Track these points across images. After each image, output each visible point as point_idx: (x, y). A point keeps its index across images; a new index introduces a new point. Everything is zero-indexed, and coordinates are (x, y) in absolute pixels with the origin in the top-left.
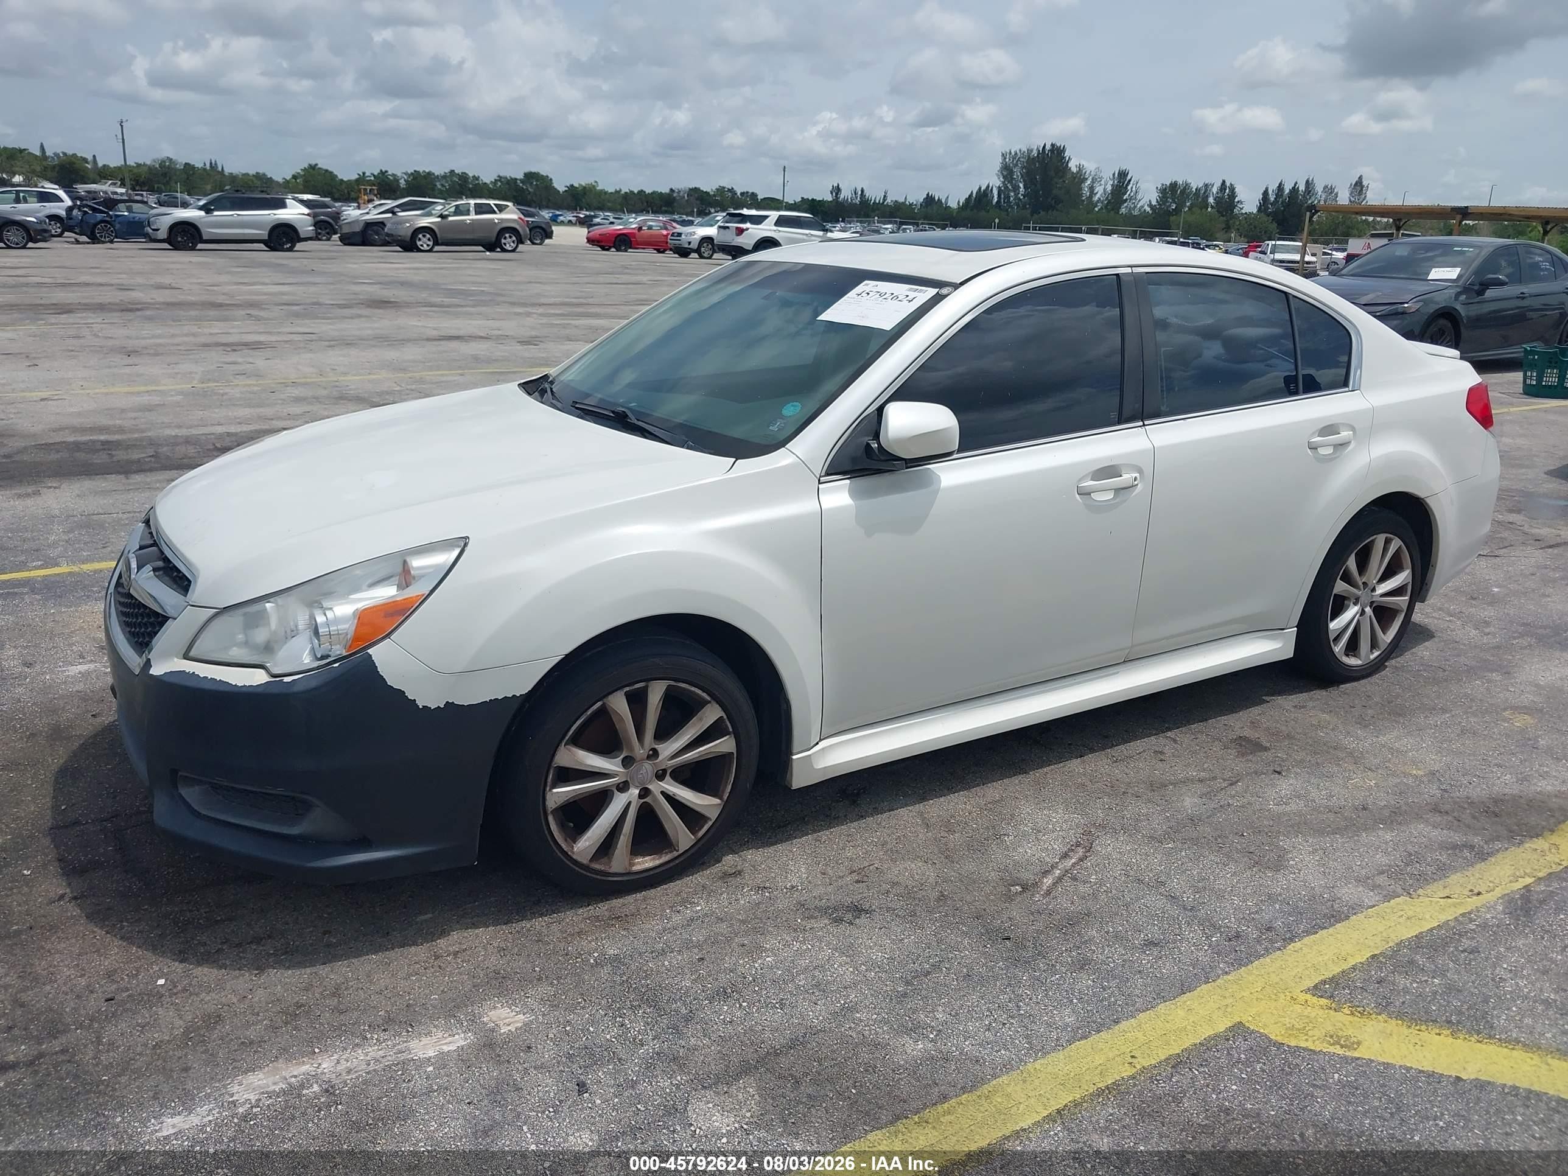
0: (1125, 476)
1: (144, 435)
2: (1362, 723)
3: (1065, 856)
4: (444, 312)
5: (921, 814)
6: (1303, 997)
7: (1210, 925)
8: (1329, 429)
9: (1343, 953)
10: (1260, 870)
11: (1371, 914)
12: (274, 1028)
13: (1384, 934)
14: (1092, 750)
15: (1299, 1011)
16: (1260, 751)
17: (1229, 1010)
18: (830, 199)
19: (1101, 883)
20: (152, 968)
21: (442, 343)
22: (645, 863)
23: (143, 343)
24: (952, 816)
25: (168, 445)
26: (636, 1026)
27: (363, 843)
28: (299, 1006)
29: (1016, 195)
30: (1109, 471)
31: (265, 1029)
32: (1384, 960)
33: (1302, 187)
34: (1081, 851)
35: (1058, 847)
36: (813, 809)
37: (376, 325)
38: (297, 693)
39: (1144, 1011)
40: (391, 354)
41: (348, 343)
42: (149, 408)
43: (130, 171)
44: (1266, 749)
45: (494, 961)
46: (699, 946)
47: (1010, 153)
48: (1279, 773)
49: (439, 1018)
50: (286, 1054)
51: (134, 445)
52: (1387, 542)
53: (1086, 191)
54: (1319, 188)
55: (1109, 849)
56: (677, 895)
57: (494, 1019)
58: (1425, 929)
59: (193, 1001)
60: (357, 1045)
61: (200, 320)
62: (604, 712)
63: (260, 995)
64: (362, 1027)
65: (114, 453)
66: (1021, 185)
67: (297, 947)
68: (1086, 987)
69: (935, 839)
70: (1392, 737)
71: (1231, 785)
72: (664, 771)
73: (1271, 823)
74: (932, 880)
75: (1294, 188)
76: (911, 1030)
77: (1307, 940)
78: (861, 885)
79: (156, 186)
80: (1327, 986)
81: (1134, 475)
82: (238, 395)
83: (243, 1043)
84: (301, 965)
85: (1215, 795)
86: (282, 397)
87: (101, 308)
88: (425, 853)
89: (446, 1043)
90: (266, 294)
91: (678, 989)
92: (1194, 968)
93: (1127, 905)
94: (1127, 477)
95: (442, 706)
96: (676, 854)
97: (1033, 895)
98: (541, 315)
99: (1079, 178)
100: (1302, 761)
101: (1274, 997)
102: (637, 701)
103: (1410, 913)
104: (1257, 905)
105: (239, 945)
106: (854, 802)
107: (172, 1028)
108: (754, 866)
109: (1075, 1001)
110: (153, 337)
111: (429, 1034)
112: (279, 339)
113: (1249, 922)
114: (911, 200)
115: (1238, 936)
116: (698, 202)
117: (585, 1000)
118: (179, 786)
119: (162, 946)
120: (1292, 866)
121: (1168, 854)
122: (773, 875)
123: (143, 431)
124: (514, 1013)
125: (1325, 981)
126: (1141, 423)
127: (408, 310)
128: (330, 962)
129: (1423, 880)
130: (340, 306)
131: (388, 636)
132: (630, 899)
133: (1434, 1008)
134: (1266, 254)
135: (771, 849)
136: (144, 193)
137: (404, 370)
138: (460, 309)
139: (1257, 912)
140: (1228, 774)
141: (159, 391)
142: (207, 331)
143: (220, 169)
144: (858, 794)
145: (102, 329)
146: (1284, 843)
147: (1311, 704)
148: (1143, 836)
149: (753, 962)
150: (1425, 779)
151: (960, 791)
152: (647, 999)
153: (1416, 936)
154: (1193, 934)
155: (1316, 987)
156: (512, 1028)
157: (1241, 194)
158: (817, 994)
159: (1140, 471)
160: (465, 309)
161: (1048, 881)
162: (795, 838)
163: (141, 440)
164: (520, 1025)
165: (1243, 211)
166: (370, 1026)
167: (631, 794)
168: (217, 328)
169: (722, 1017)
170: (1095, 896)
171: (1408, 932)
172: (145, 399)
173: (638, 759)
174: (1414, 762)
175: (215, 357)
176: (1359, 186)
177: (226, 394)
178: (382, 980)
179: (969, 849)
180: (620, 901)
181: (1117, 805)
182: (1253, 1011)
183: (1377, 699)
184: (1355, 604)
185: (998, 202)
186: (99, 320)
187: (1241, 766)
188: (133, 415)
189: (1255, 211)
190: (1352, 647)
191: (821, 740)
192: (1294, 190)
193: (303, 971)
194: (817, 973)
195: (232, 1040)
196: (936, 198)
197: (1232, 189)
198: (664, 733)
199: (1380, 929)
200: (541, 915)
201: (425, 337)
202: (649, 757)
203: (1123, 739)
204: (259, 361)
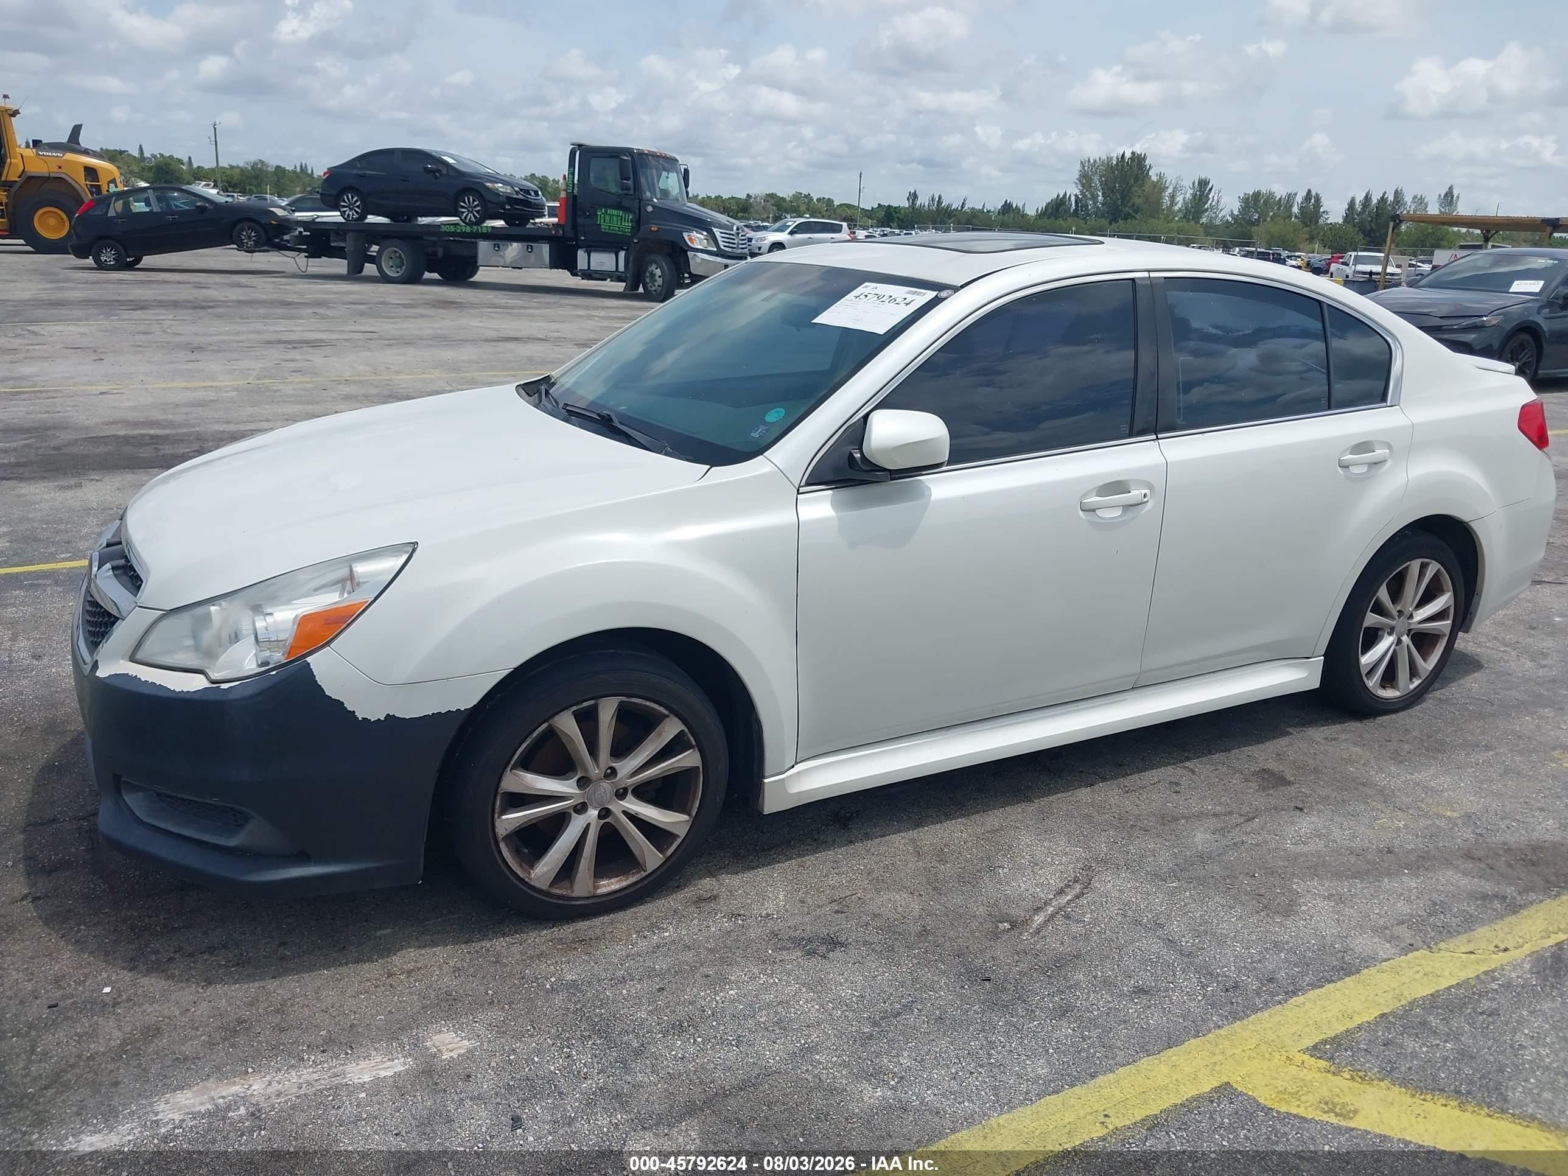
0: (1134, 493)
1: (194, 429)
2: (1397, 758)
3: (1061, 892)
4: (508, 313)
5: (913, 841)
6: (1300, 1057)
7: (1207, 973)
8: (1363, 447)
9: (1350, 1011)
10: (1268, 915)
11: (1385, 968)
12: (211, 1044)
13: (1397, 991)
14: (1104, 779)
15: (1294, 1073)
16: (1283, 785)
17: (1217, 1068)
18: (907, 205)
19: (1095, 922)
20: (101, 975)
21: (500, 344)
22: (610, 885)
23: (209, 339)
24: (946, 845)
25: (213, 440)
26: (582, 1059)
27: (302, 857)
28: (241, 1021)
29: (1095, 202)
30: (1117, 487)
31: (202, 1045)
32: (1393, 1020)
33: (1391, 198)
34: (1078, 887)
35: (1055, 882)
36: (801, 832)
37: (436, 325)
38: (237, 700)
39: (1124, 1065)
40: (448, 354)
41: (407, 342)
42: (202, 404)
43: (223, 173)
44: (1290, 783)
45: (448, 982)
46: (662, 975)
47: (1089, 161)
48: (1301, 810)
49: (381, 1040)
50: (220, 1073)
51: (182, 440)
52: (1424, 567)
53: (1166, 200)
54: (1408, 199)
55: (1109, 886)
56: (646, 919)
57: (437, 1044)
58: (1442, 987)
59: (135, 1012)
60: (292, 1066)
61: (267, 318)
62: (552, 733)
63: (204, 1008)
64: (300, 1048)
65: (160, 447)
66: (1100, 194)
67: (250, 958)
68: (1065, 1036)
69: (925, 869)
70: (1430, 775)
71: (1248, 820)
72: (625, 790)
73: (1286, 863)
74: (916, 913)
75: (1382, 198)
76: (872, 1075)
77: (1312, 994)
78: (840, 916)
79: (248, 188)
80: (1328, 1047)
81: (1144, 492)
82: (292, 392)
83: (177, 1059)
84: (251, 978)
85: (1229, 832)
86: (334, 394)
87: (175, 305)
88: (367, 870)
89: (384, 1068)
90: (336, 293)
91: (632, 1021)
92: (1184, 1020)
93: (1120, 948)
94: (1136, 494)
95: (383, 719)
96: (644, 874)
97: (1021, 933)
98: (603, 318)
99: (1160, 187)
100: (1327, 798)
101: (1267, 1055)
102: (588, 720)
103: (1428, 969)
104: (1260, 953)
105: (191, 955)
106: (845, 827)
107: (110, 1039)
108: (730, 892)
109: (1051, 1051)
110: (220, 334)
111: (367, 1057)
112: (340, 337)
113: (1249, 971)
114: (990, 207)
115: (1236, 987)
116: (775, 208)
117: (534, 1028)
118: (123, 792)
119: (114, 953)
120: (1304, 912)
121: (1172, 892)
122: (749, 901)
123: (193, 426)
124: (459, 1039)
125: (1326, 1041)
126: (1154, 437)
127: (471, 311)
128: (280, 975)
129: (1447, 932)
130: (405, 306)
131: (328, 644)
132: (597, 921)
133: (1443, 1076)
134: (1348, 265)
135: (749, 875)
136: (235, 194)
137: (457, 370)
138: (523, 311)
139: (1260, 961)
140: (1245, 809)
141: (216, 387)
142: (271, 328)
143: (310, 172)
144: (850, 819)
145: (172, 325)
146: (1298, 886)
147: (1343, 736)
148: (1147, 873)
149: (715, 995)
150: (1459, 822)
151: (958, 817)
152: (599, 1030)
153: (1431, 995)
154: (1188, 982)
155: (1315, 1047)
156: (454, 1054)
157: (1326, 205)
158: (778, 1031)
159: (1151, 487)
160: (528, 311)
161: (1039, 919)
162: (779, 862)
163: (189, 434)
164: (463, 1051)
165: (1329, 222)
166: (309, 1046)
167: (590, 816)
168: (282, 325)
169: (674, 1053)
170: (1087, 937)
171: (1423, 990)
172: (200, 395)
173: (594, 779)
174: (1450, 803)
175: (275, 354)
176: (1449, 198)
177: (279, 390)
178: (330, 996)
179: (959, 881)
180: (587, 923)
181: (1123, 838)
182: (1243, 1071)
183: (1415, 733)
184: (1390, 634)
185: (1076, 210)
186: (171, 317)
187: (1259, 800)
188: (184, 410)
189: (1341, 221)
190: (1389, 678)
191: (796, 763)
192: (1383, 200)
193: (251, 985)
194: (780, 1009)
195: (167, 1055)
196: (1014, 206)
197: (1318, 199)
198: (620, 750)
199: (1393, 985)
200: (504, 935)
201: (484, 337)
202: (607, 776)
203: (1137, 767)
204: (317, 359)
